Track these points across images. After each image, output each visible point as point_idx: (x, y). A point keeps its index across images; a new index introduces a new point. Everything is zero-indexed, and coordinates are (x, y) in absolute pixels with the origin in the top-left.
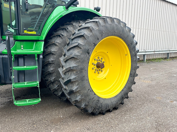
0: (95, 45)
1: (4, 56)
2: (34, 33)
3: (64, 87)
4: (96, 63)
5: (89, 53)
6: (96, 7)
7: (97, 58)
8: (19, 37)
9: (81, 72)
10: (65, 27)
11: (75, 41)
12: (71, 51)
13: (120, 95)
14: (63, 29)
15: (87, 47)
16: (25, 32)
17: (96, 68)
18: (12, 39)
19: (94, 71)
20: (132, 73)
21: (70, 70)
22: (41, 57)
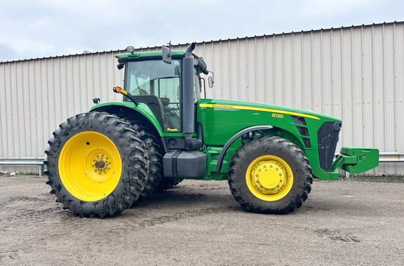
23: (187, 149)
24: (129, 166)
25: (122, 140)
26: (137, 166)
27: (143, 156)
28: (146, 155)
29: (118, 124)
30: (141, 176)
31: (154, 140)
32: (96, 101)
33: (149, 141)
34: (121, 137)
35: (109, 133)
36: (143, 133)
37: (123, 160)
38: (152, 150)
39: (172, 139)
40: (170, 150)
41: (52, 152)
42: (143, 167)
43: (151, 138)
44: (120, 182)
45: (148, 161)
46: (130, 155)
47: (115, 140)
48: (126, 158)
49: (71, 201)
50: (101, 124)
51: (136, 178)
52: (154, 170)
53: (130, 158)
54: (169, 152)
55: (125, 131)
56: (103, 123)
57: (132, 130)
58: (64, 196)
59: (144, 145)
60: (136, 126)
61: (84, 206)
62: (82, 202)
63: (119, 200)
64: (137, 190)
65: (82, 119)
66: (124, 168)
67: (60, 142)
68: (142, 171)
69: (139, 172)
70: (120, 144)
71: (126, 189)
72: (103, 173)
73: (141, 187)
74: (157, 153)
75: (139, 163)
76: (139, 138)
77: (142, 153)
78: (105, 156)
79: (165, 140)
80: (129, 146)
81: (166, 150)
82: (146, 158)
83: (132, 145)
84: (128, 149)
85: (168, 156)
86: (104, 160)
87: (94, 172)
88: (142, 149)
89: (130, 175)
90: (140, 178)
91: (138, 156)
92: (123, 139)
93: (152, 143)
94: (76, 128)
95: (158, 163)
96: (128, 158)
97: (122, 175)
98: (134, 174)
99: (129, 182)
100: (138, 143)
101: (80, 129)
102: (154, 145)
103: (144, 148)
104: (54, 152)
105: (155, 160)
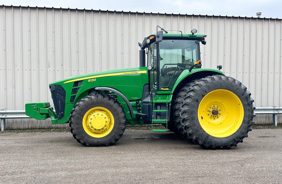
0: (203, 96)
1: (150, 104)
2: (168, 89)
3: (182, 124)
4: (211, 110)
5: (198, 102)
6: (219, 65)
7: (212, 106)
8: (158, 92)
9: (192, 114)
10: (189, 84)
11: (189, 93)
12: (186, 100)
13: (231, 137)
14: (187, 86)
15: (196, 97)
16: (162, 89)
17: (212, 114)
18: (154, 94)
19: (210, 116)
20: (245, 120)
21: (184, 112)
22: (170, 104)
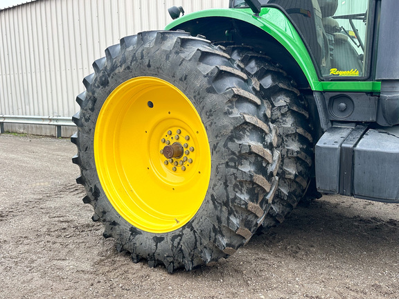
23: (382, 122)
24: (227, 165)
25: (212, 99)
26: (247, 168)
27: (262, 140)
28: (272, 138)
29: (204, 56)
30: (256, 192)
31: (296, 99)
32: (175, 14)
33: (282, 101)
34: (211, 90)
35: (183, 81)
36: (268, 82)
37: (214, 148)
38: (289, 123)
39: (342, 96)
40: (334, 125)
41: (83, 120)
42: (262, 170)
43: (287, 93)
44: (206, 202)
45: (277, 153)
46: (231, 139)
47: (198, 99)
48: (221, 144)
49: (114, 223)
50: (168, 57)
51: (244, 197)
52: (292, 170)
53: (230, 145)
54: (332, 130)
55: (221, 74)
56: (173, 56)
57: (238, 72)
58: (104, 213)
59: (268, 113)
60: (253, 64)
61: (138, 239)
62: (134, 231)
63: (205, 242)
64: (247, 224)
65: (131, 48)
66: (216, 169)
67: (94, 101)
68: (260, 179)
69: (252, 182)
70: (208, 107)
71: (219, 219)
72: (179, 168)
73: (257, 217)
74: (300, 130)
75: (252, 159)
76: (257, 93)
77: (262, 134)
78: (184, 134)
79: (323, 99)
80: (228, 113)
81: (323, 125)
82: (271, 147)
83: (236, 113)
84: (225, 121)
85: (329, 140)
86: (183, 141)
87: (163, 166)
88: (261, 124)
89: (230, 189)
90: (254, 197)
91: (251, 142)
92: (214, 96)
93: (288, 106)
94: (121, 69)
95: (302, 156)
96: (225, 145)
97: (212, 186)
98: (239, 186)
99: (226, 204)
100: (252, 107)
101: (129, 73)
102: (293, 112)
103: (266, 119)
104: (87, 120)
105: (294, 146)
